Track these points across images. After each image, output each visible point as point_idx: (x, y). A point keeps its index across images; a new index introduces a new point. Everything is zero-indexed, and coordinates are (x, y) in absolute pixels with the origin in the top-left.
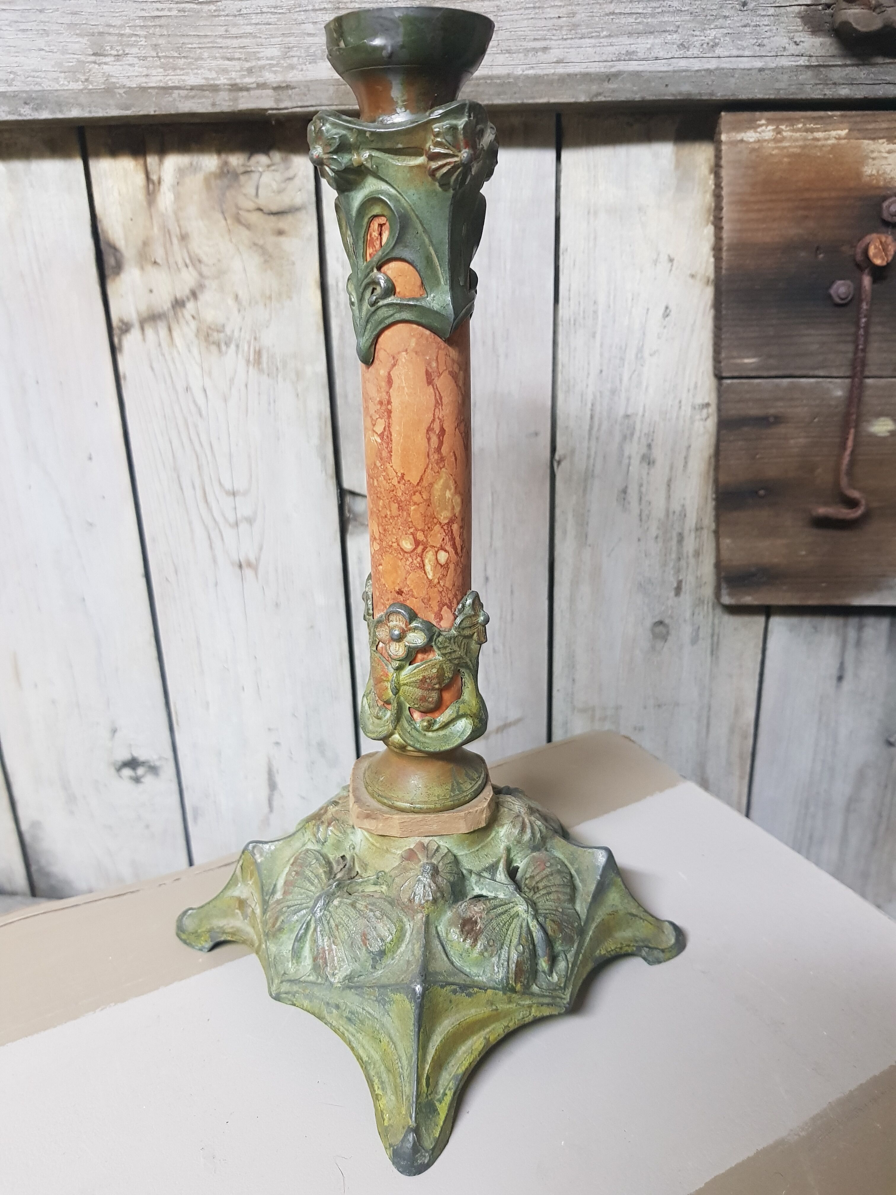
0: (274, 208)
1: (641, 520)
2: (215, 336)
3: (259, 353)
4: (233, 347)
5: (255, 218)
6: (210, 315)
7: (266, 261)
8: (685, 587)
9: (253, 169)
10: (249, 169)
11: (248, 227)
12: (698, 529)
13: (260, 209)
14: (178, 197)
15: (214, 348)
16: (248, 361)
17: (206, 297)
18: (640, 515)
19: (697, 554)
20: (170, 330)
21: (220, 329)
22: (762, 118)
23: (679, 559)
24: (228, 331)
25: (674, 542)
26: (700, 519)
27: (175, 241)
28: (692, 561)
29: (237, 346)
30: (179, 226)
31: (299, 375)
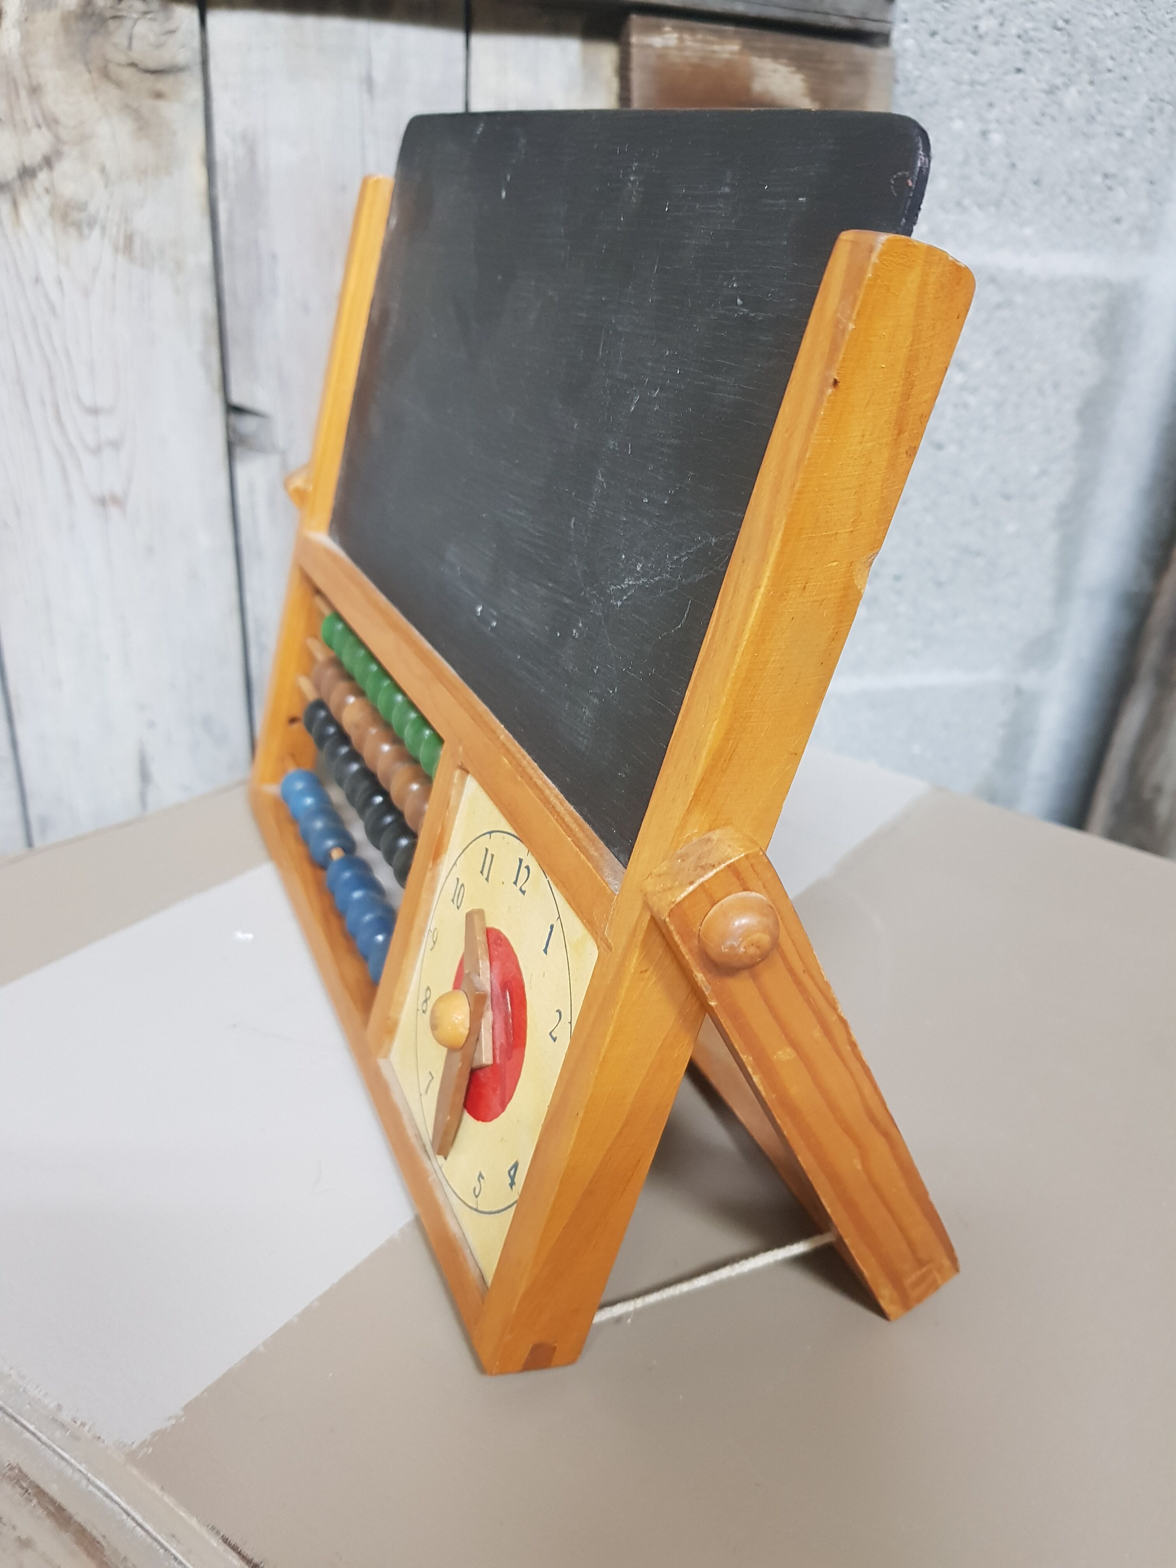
0: (152, 65)
2: (75, 215)
3: (129, 239)
4: (97, 231)
5: (127, 74)
6: (68, 189)
7: (140, 129)
9: (124, 13)
10: (119, 14)
11: (119, 84)
13: (133, 65)
14: (26, 37)
15: (72, 231)
16: (116, 249)
17: (64, 167)
20: (15, 205)
21: (82, 207)
22: (668, 25)
24: (92, 208)
27: (23, 93)
29: (103, 229)
30: (29, 76)
31: (179, 266)
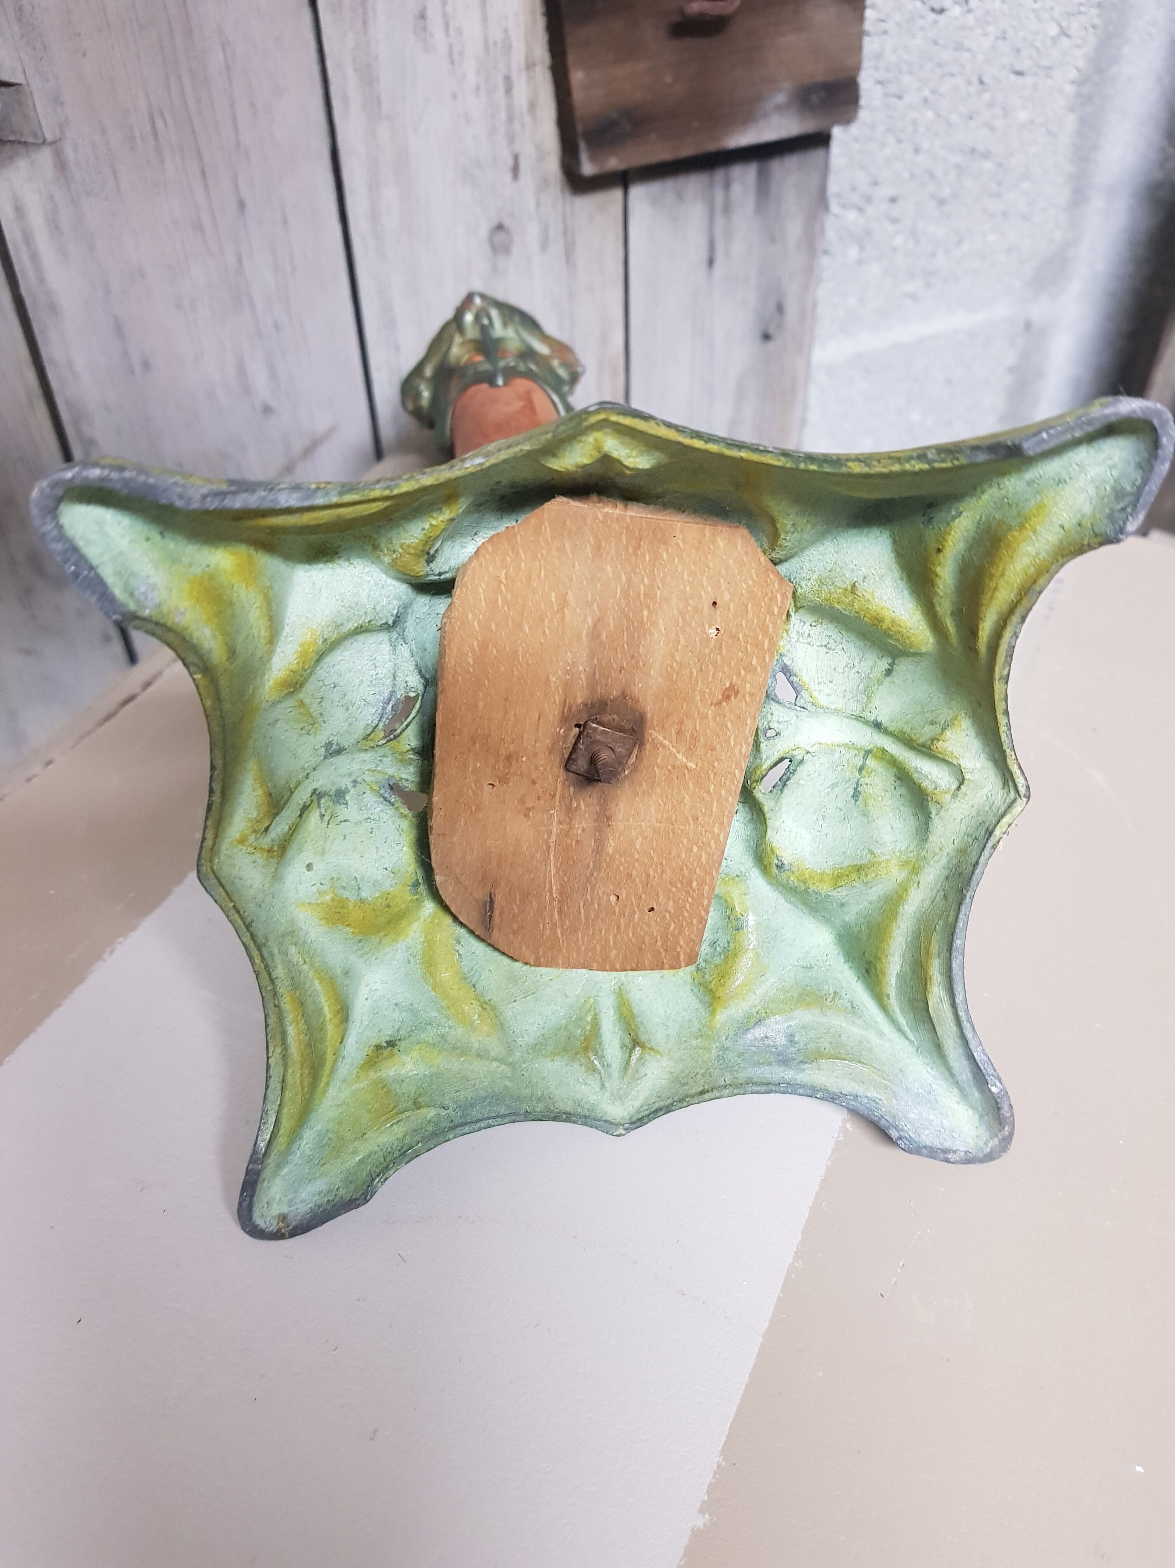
1: (452, 62)
8: (524, 164)
12: (530, 66)
18: (451, 56)
19: (532, 107)
23: (510, 119)
25: (501, 93)
26: (529, 50)
28: (527, 119)
